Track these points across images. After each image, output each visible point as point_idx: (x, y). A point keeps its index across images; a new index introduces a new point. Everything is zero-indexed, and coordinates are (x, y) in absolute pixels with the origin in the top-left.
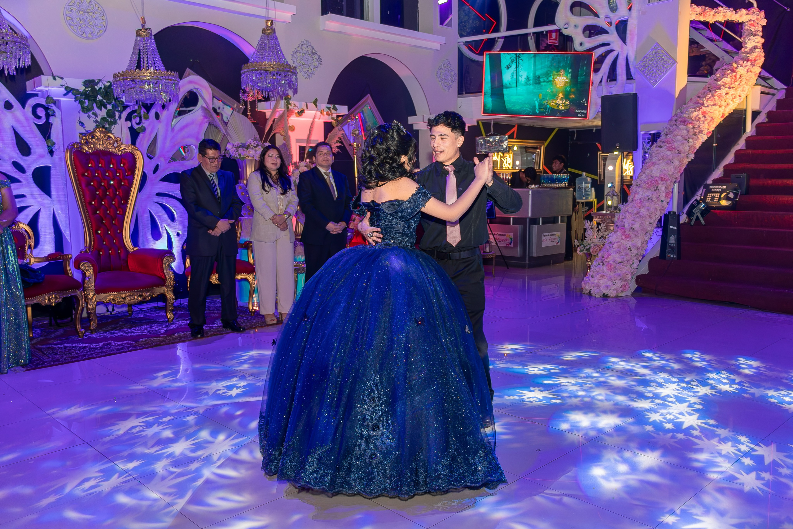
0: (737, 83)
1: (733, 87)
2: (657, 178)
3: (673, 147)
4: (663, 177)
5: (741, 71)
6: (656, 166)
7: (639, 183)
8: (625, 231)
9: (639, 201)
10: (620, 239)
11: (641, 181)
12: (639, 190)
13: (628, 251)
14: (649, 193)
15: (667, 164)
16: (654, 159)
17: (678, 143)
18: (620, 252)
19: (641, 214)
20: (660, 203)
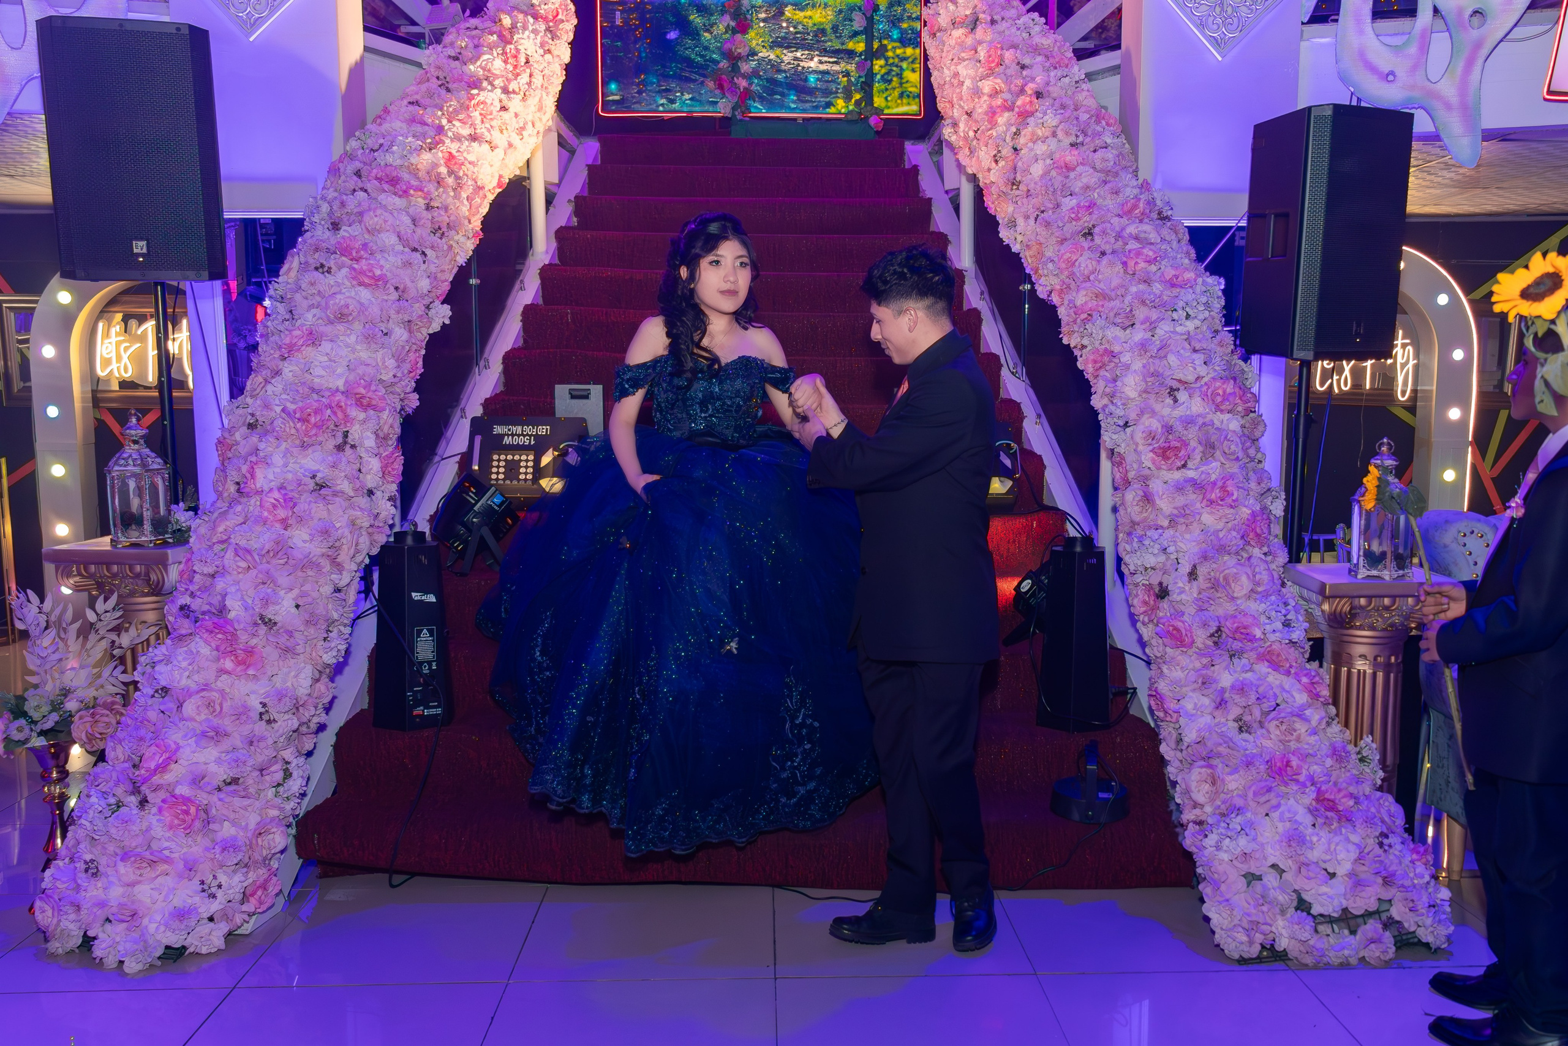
0: (524, 78)
1: (514, 92)
2: (339, 397)
3: (378, 272)
4: (363, 391)
5: (527, 43)
6: (326, 346)
7: (262, 416)
8: (233, 638)
9: (276, 495)
10: (209, 675)
11: (267, 406)
12: (267, 447)
13: (261, 727)
14: (313, 461)
15: (368, 338)
16: (309, 318)
17: (391, 259)
18: (216, 734)
19: (297, 554)
20: (363, 501)
